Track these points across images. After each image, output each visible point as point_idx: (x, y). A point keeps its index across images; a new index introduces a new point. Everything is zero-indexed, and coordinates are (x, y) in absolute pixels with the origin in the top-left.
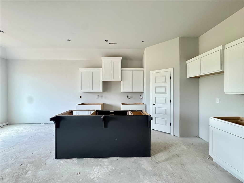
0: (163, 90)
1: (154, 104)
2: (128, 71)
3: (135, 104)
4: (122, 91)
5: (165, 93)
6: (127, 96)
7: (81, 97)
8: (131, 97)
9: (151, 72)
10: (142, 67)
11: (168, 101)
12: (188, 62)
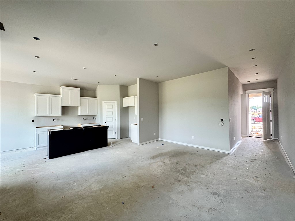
0: (111, 113)
1: (105, 122)
2: (85, 99)
3: (90, 124)
4: (79, 114)
5: (111, 115)
6: (83, 118)
7: (33, 121)
8: (86, 119)
9: (103, 102)
10: (95, 97)
11: (114, 120)
12: (123, 98)
